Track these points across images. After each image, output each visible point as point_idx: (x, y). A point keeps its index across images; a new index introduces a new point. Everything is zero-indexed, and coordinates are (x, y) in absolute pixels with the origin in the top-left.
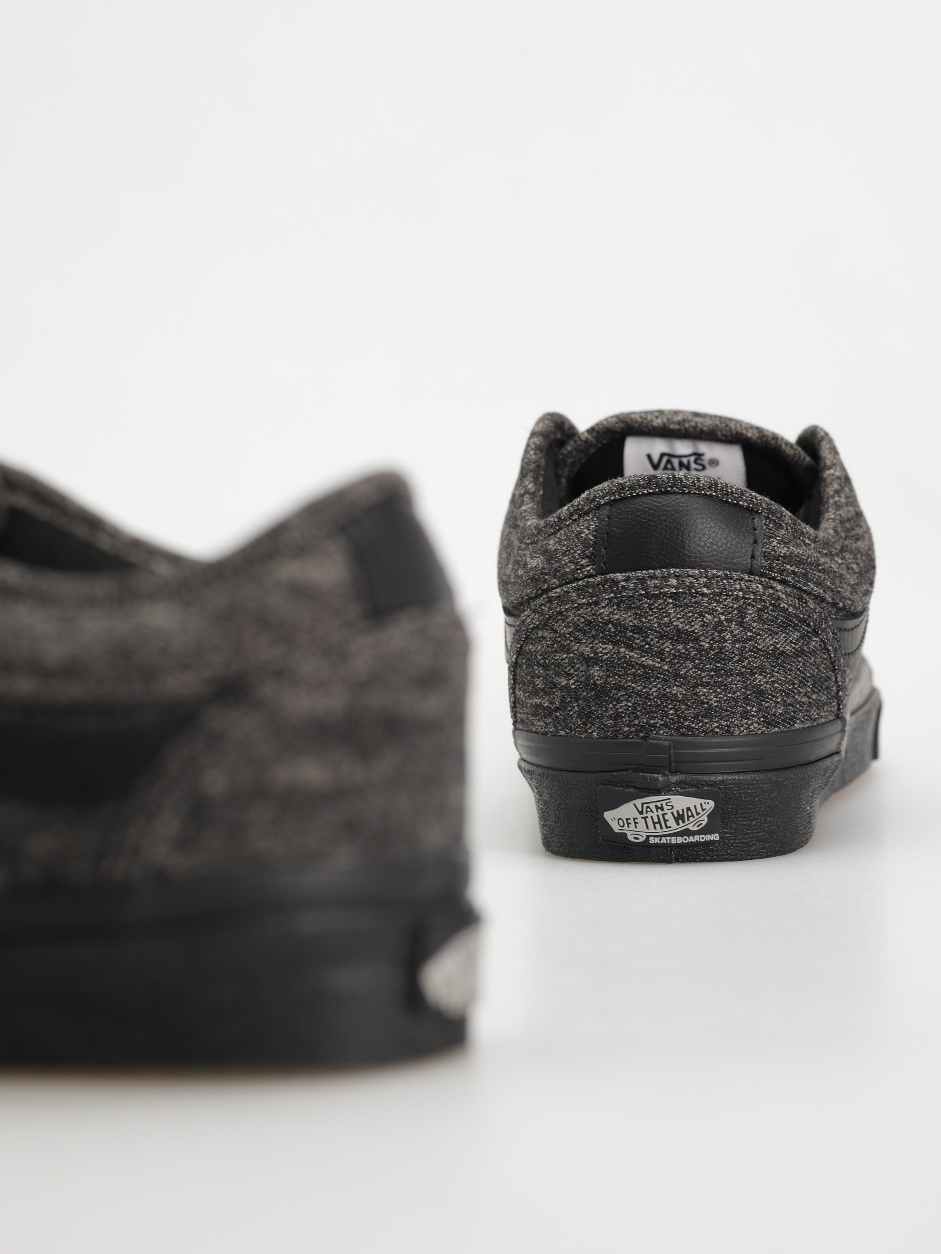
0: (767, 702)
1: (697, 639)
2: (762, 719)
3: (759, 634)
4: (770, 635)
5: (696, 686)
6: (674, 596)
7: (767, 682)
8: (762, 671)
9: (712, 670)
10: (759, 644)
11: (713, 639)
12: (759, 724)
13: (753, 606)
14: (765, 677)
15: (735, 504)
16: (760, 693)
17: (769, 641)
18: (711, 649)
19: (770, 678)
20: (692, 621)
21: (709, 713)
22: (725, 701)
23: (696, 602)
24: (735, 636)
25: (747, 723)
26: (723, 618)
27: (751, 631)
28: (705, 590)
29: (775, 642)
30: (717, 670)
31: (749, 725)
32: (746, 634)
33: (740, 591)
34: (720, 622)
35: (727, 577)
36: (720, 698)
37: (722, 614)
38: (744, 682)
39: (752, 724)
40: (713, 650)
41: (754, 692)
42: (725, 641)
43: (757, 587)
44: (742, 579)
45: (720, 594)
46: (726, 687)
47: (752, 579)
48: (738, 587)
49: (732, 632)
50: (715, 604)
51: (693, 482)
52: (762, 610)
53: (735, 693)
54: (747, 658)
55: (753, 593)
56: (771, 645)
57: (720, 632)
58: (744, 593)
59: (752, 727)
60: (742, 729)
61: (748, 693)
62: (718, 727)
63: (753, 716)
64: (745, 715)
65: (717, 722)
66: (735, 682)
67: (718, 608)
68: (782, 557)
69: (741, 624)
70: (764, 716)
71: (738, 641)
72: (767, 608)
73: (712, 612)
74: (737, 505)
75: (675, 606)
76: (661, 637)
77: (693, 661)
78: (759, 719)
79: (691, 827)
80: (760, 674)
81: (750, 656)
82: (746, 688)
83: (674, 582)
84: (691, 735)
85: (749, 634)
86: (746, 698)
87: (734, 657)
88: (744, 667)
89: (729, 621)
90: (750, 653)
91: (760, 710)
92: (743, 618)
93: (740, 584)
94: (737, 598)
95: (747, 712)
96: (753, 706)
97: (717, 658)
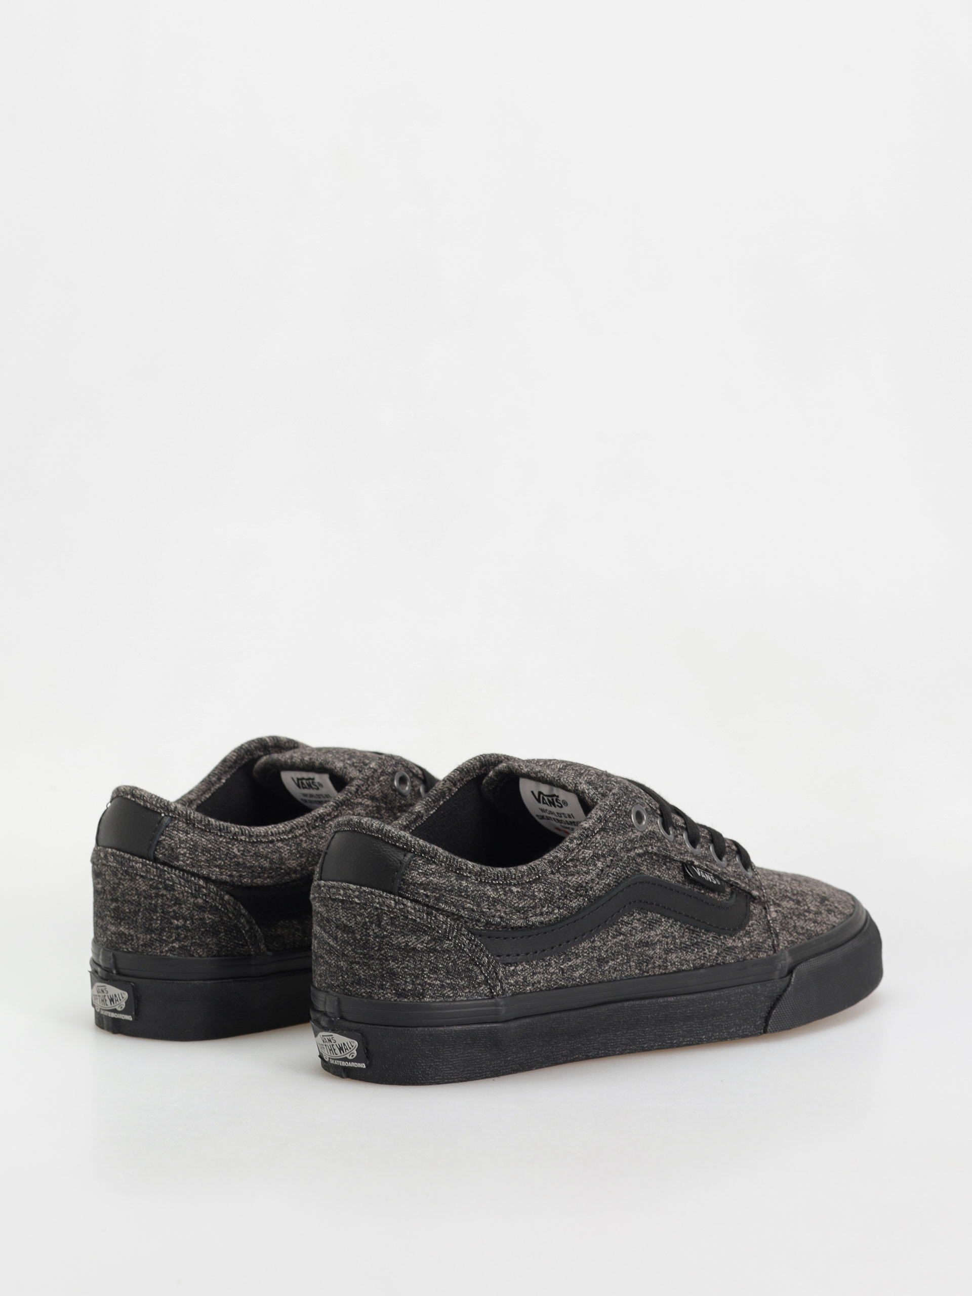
0: (398, 980)
1: (353, 932)
2: (394, 992)
3: (392, 934)
4: (402, 936)
5: (352, 963)
6: (342, 901)
7: (398, 967)
8: (395, 959)
9: (361, 953)
10: (393, 941)
11: (362, 933)
12: (392, 995)
13: (387, 915)
14: (397, 963)
15: (393, 845)
16: (392, 974)
17: (401, 939)
18: (361, 939)
19: (401, 964)
20: (350, 919)
21: (359, 982)
22: (369, 975)
23: (353, 907)
24: (375, 933)
25: (383, 993)
26: (367, 920)
27: (387, 931)
28: (356, 900)
29: (407, 941)
30: (364, 955)
31: (384, 994)
32: (383, 933)
33: (378, 903)
34: (365, 923)
35: (371, 893)
36: (366, 973)
37: (367, 917)
38: (382, 965)
39: (387, 994)
40: (363, 940)
41: (388, 973)
42: (370, 936)
43: (391, 902)
44: (381, 896)
45: (365, 904)
46: (369, 968)
47: (388, 897)
48: (377, 901)
49: (373, 930)
50: (363, 911)
51: (368, 827)
52: (395, 918)
53: (374, 971)
54: (384, 949)
55: (387, 906)
56: (403, 942)
57: (367, 929)
58: (381, 905)
59: (386, 996)
60: (380, 996)
61: (384, 973)
62: (364, 992)
63: (387, 988)
64: (382, 987)
65: (364, 989)
66: (375, 965)
67: (365, 913)
68: (418, 884)
69: (379, 926)
70: (395, 990)
71: (377, 937)
72: (399, 917)
73: (361, 915)
74: (395, 845)
75: (343, 908)
76: (337, 927)
77: (351, 946)
78: (392, 991)
79: (347, 1056)
80: (393, 961)
81: (386, 948)
82: (383, 969)
83: (342, 892)
84: (350, 995)
85: (385, 933)
86: (383, 976)
87: (375, 947)
88: (382, 955)
89: (372, 923)
90: (386, 946)
91: (392, 985)
92: (380, 922)
93: (379, 899)
94: (376, 909)
95: (383, 985)
96: (388, 982)
97: (364, 947)
